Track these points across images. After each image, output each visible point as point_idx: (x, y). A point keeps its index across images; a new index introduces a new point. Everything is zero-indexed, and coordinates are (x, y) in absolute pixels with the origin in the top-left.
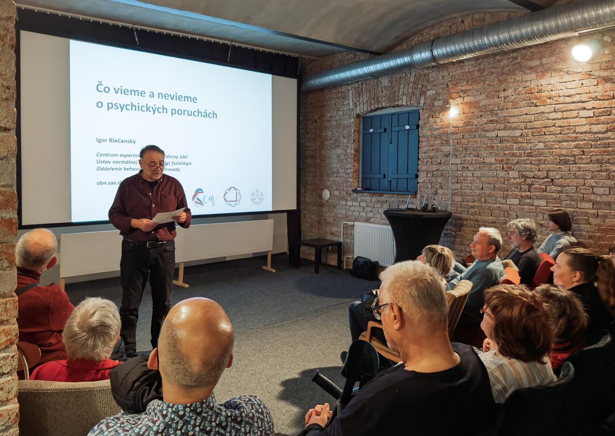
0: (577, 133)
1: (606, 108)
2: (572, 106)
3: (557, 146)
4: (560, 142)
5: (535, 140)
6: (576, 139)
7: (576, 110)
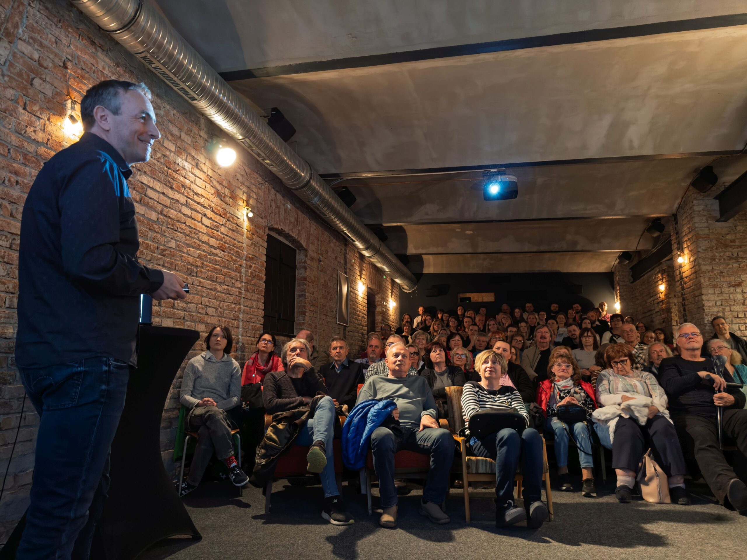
0: (200, 241)
1: (217, 222)
2: (199, 207)
3: (186, 251)
4: (189, 245)
5: (169, 234)
6: (198, 248)
7: (200, 213)
